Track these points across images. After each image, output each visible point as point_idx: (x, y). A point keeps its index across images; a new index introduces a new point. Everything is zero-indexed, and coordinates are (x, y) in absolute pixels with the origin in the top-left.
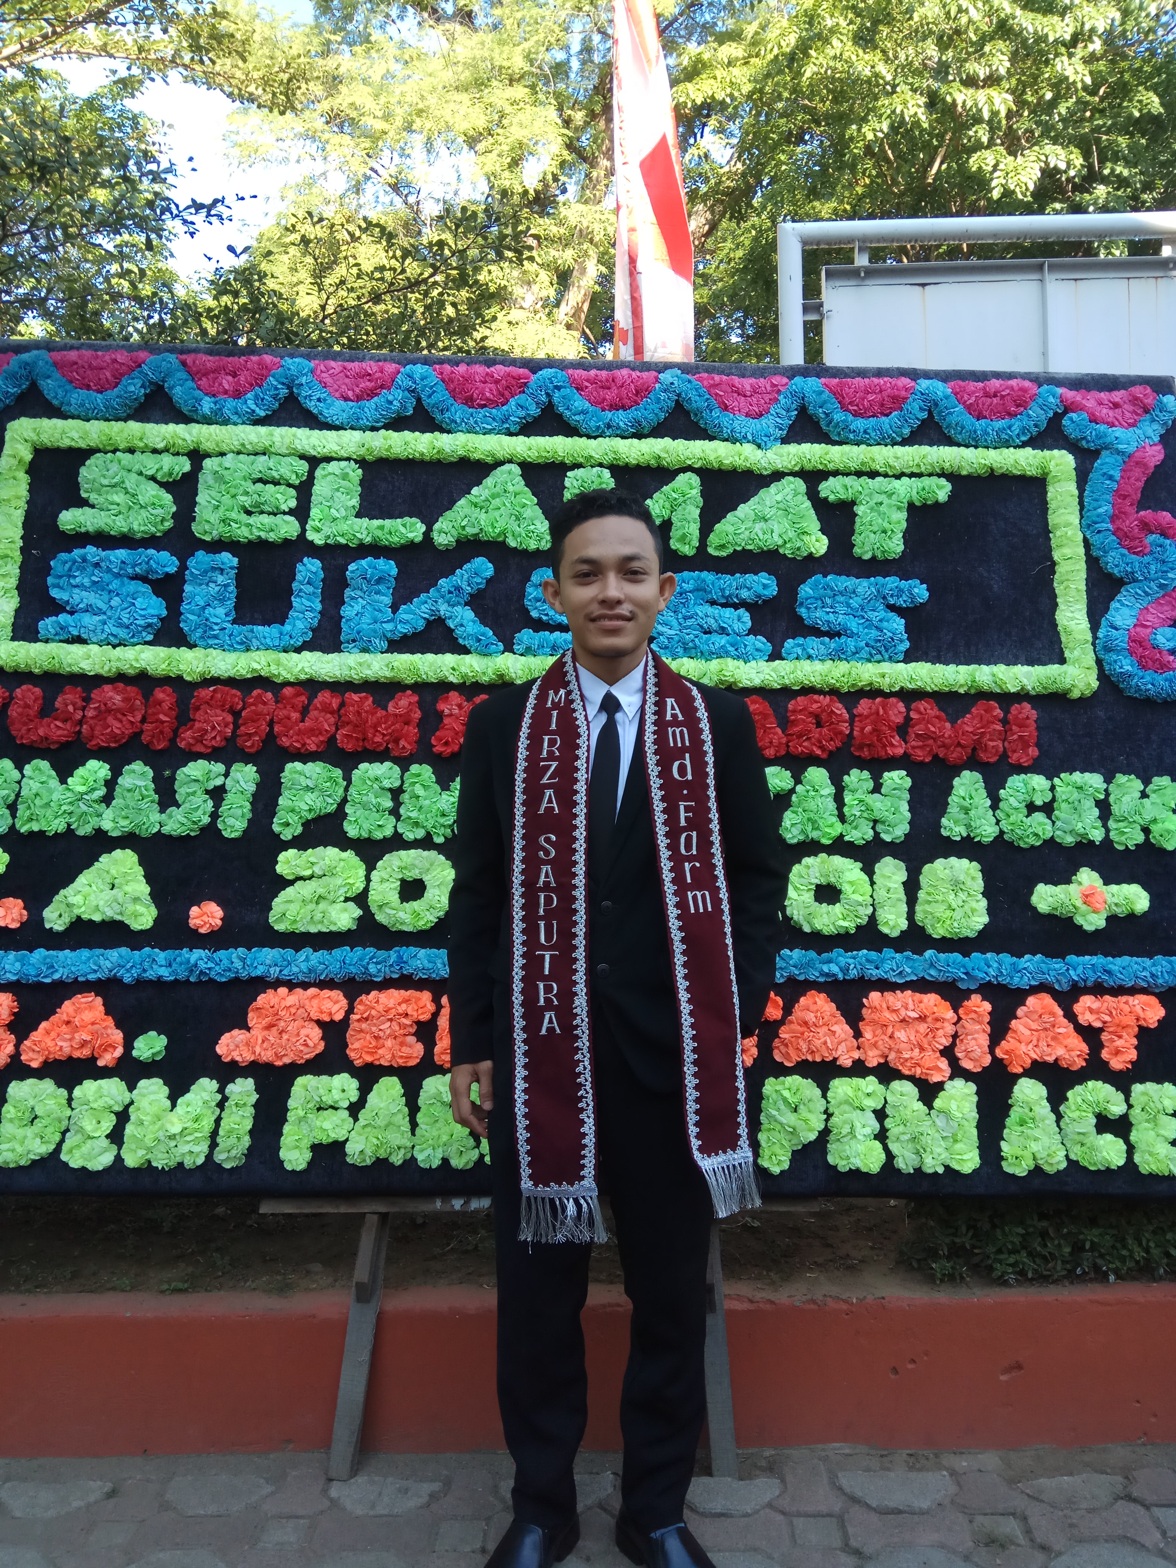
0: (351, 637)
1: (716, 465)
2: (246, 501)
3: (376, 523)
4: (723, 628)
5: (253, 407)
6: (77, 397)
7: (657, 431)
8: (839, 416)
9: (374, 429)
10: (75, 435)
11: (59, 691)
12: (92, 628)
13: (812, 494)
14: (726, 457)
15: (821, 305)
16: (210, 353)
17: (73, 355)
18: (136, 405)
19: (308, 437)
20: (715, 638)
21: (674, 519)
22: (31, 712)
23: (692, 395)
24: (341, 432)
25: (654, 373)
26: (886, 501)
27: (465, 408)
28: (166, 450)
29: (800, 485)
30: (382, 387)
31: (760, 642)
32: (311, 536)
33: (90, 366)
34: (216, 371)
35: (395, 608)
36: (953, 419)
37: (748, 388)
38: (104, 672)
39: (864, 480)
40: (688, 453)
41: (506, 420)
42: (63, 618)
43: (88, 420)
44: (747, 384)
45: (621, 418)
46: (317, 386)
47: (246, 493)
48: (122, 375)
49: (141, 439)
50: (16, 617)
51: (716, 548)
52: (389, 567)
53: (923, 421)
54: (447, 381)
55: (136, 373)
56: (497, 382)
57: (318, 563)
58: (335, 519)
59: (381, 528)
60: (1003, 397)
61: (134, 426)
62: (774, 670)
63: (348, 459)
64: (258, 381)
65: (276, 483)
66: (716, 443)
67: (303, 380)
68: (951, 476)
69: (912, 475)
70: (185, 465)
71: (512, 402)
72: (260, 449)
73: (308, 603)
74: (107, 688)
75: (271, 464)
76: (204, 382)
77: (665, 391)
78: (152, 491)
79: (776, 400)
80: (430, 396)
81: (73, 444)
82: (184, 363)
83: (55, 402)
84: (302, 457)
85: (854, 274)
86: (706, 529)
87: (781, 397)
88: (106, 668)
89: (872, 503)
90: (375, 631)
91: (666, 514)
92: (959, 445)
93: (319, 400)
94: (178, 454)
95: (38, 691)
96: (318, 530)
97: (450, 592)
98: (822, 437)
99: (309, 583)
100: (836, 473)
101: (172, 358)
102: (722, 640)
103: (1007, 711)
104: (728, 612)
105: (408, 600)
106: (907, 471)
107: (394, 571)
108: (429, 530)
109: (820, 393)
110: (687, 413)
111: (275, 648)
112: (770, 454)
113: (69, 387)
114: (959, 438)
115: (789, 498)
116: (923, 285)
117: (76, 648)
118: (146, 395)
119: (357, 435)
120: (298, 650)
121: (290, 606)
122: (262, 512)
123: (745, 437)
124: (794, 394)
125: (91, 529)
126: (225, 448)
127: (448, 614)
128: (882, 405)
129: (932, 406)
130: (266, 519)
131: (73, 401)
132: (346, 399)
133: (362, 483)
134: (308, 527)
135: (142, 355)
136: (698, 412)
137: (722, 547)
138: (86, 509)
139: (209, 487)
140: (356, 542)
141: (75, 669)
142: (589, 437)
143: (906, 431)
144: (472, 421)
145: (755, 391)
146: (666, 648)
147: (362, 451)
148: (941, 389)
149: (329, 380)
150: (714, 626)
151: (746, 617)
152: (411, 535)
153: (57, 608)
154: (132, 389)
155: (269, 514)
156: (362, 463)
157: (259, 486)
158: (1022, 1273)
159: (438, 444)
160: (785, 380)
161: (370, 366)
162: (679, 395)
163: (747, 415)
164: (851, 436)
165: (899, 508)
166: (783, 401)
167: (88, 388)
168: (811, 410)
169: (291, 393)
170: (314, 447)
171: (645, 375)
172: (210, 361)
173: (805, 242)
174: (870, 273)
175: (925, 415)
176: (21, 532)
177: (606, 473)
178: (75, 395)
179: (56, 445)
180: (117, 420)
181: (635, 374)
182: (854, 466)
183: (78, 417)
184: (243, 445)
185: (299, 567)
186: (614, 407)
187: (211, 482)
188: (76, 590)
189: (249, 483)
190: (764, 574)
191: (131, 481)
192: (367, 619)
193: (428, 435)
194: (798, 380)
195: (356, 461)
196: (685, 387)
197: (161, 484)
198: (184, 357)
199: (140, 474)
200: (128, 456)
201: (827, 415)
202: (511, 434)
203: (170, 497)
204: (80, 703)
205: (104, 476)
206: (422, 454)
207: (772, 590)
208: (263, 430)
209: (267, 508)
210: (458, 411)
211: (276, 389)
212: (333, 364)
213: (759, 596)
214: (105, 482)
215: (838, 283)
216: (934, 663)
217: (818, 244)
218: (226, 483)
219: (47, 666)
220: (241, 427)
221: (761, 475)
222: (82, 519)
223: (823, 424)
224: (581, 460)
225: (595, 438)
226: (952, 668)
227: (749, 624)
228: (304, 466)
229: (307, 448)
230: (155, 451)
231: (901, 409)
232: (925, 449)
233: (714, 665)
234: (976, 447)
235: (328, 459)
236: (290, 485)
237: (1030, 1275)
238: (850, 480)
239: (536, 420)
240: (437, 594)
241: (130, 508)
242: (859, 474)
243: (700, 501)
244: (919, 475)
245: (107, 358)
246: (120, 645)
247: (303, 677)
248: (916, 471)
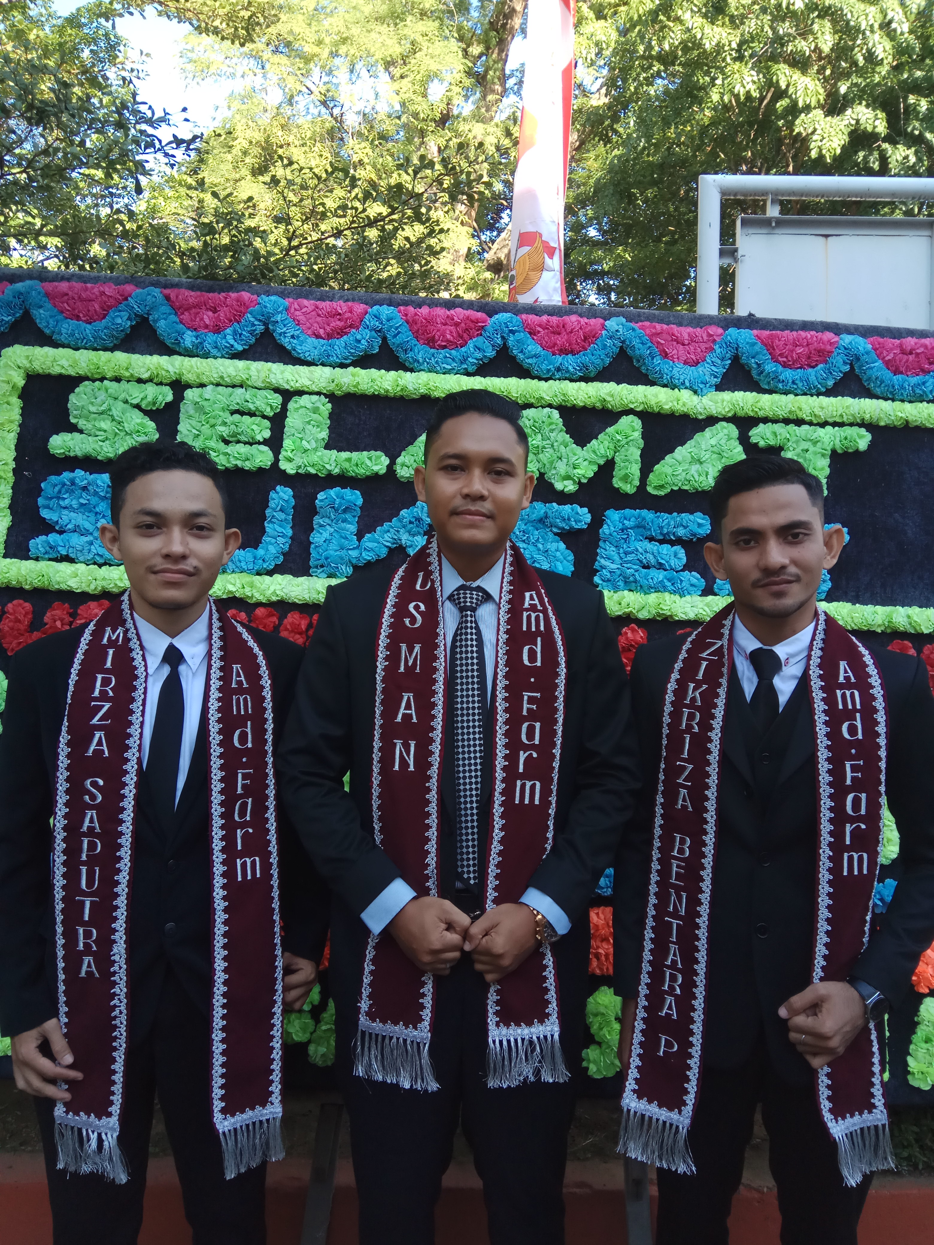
0: (320, 562)
1: (656, 410)
2: (224, 431)
3: (345, 455)
4: (661, 564)
5: (232, 342)
6: (67, 327)
7: (603, 376)
8: (770, 367)
9: (343, 366)
10: (65, 363)
11: (48, 606)
12: (79, 548)
13: (744, 440)
14: (666, 403)
15: (736, 250)
16: (192, 288)
17: (64, 286)
18: (122, 335)
19: (282, 372)
20: (653, 572)
21: (617, 459)
22: (22, 627)
23: (636, 342)
24: (313, 368)
25: (601, 321)
26: (812, 449)
27: (427, 348)
28: (150, 380)
29: (733, 430)
30: (351, 326)
31: (694, 577)
32: (284, 465)
33: (80, 299)
34: (198, 306)
35: (360, 535)
36: (874, 374)
37: (686, 336)
38: (90, 589)
39: (792, 427)
40: (630, 397)
41: (464, 360)
42: (53, 538)
43: (77, 349)
44: (685, 332)
45: (570, 362)
46: (292, 324)
47: (224, 424)
48: (110, 307)
49: (127, 369)
50: (8, 535)
51: (655, 488)
52: (355, 497)
53: (845, 374)
54: (411, 322)
55: (122, 306)
56: (457, 325)
57: (290, 491)
58: (306, 451)
59: (349, 460)
60: (917, 354)
61: (121, 357)
62: (708, 605)
63: (319, 393)
64: (237, 317)
65: (252, 414)
66: (656, 389)
67: (279, 318)
68: (870, 426)
69: (835, 424)
70: (168, 395)
71: (471, 344)
72: (237, 382)
73: (280, 529)
74: (93, 604)
75: (248, 397)
76: (186, 316)
77: (611, 338)
78: (137, 419)
79: (712, 349)
80: (395, 336)
81: (63, 371)
82: (167, 298)
83: (47, 331)
84: (277, 390)
85: (767, 223)
86: (646, 469)
87: (716, 347)
88: (92, 587)
89: (798, 450)
90: (342, 558)
91: (610, 455)
92: (878, 398)
93: (293, 337)
94: (161, 384)
95: (28, 605)
96: (290, 460)
97: (411, 522)
98: (753, 386)
99: (281, 510)
100: (765, 420)
101: (157, 292)
102: (659, 576)
103: (919, 651)
104: (666, 548)
105: (371, 529)
106: (831, 420)
107: (360, 501)
108: (393, 463)
109: (753, 344)
110: (630, 359)
111: (249, 571)
112: (706, 400)
113: (60, 317)
114: (878, 391)
115: (723, 442)
116: (826, 236)
117: (65, 567)
118: (132, 327)
119: (327, 369)
120: (270, 573)
121: (263, 531)
122: (238, 442)
123: (683, 384)
124: (728, 345)
125: (79, 454)
126: (205, 380)
127: (409, 543)
128: (809, 358)
129: (854, 360)
130: (242, 449)
131: (64, 331)
132: (318, 336)
133: (331, 416)
134: (281, 457)
135: (129, 288)
136: (640, 358)
137: (662, 487)
138: (76, 435)
139: (190, 417)
140: (325, 472)
141: (64, 587)
142: (540, 379)
143: (830, 383)
144: (433, 361)
145: (693, 340)
146: (609, 580)
147: (332, 387)
148: (862, 344)
149: (302, 318)
150: (653, 561)
151: (682, 553)
152: (376, 468)
153: (48, 528)
154: (119, 321)
155: (245, 443)
156: (331, 397)
157: (237, 417)
159: (401, 382)
160: (720, 331)
161: (341, 306)
162: (623, 342)
163: (685, 363)
164: (780, 386)
165: (823, 455)
166: (718, 351)
167: (78, 318)
168: (744, 360)
169: (267, 329)
170: (287, 382)
171: (593, 321)
172: (192, 296)
173: (724, 193)
174: (780, 223)
175: (847, 368)
176: (13, 454)
177: (556, 414)
178: (65, 325)
179: (47, 371)
180: (105, 349)
181: (584, 321)
182: (782, 413)
183: (68, 346)
184: (222, 377)
185: (272, 494)
186: (564, 351)
187: (192, 412)
188: (65, 512)
189: (227, 414)
190: (699, 514)
191: (118, 409)
192: (334, 546)
193: (393, 373)
194: (732, 331)
195: (326, 396)
196: (629, 334)
197: (146, 413)
198: (167, 291)
199: (126, 402)
200: (114, 384)
201: (759, 365)
202: (468, 374)
203: (152, 424)
204: (67, 619)
205: (92, 403)
206: (387, 391)
207: (706, 529)
208: (241, 364)
209: (243, 438)
210: (421, 352)
211: (253, 325)
212: (305, 302)
213: (694, 535)
214: (93, 409)
215: (751, 231)
216: (854, 604)
218: (206, 413)
219: (37, 583)
220: (220, 361)
221: (696, 419)
222: (71, 444)
223: (754, 373)
224: (533, 401)
225: (546, 380)
226: (870, 608)
227: (684, 560)
228: (277, 399)
229: (281, 382)
230: (140, 381)
231: (826, 362)
232: (848, 400)
233: (653, 598)
234: (893, 400)
235: (300, 393)
236: (264, 417)
238: (779, 428)
239: (491, 360)
240: (399, 524)
241: (116, 434)
242: (787, 421)
243: (641, 443)
244: (841, 425)
245: (96, 290)
246: (105, 564)
247: (274, 599)
248: (838, 420)
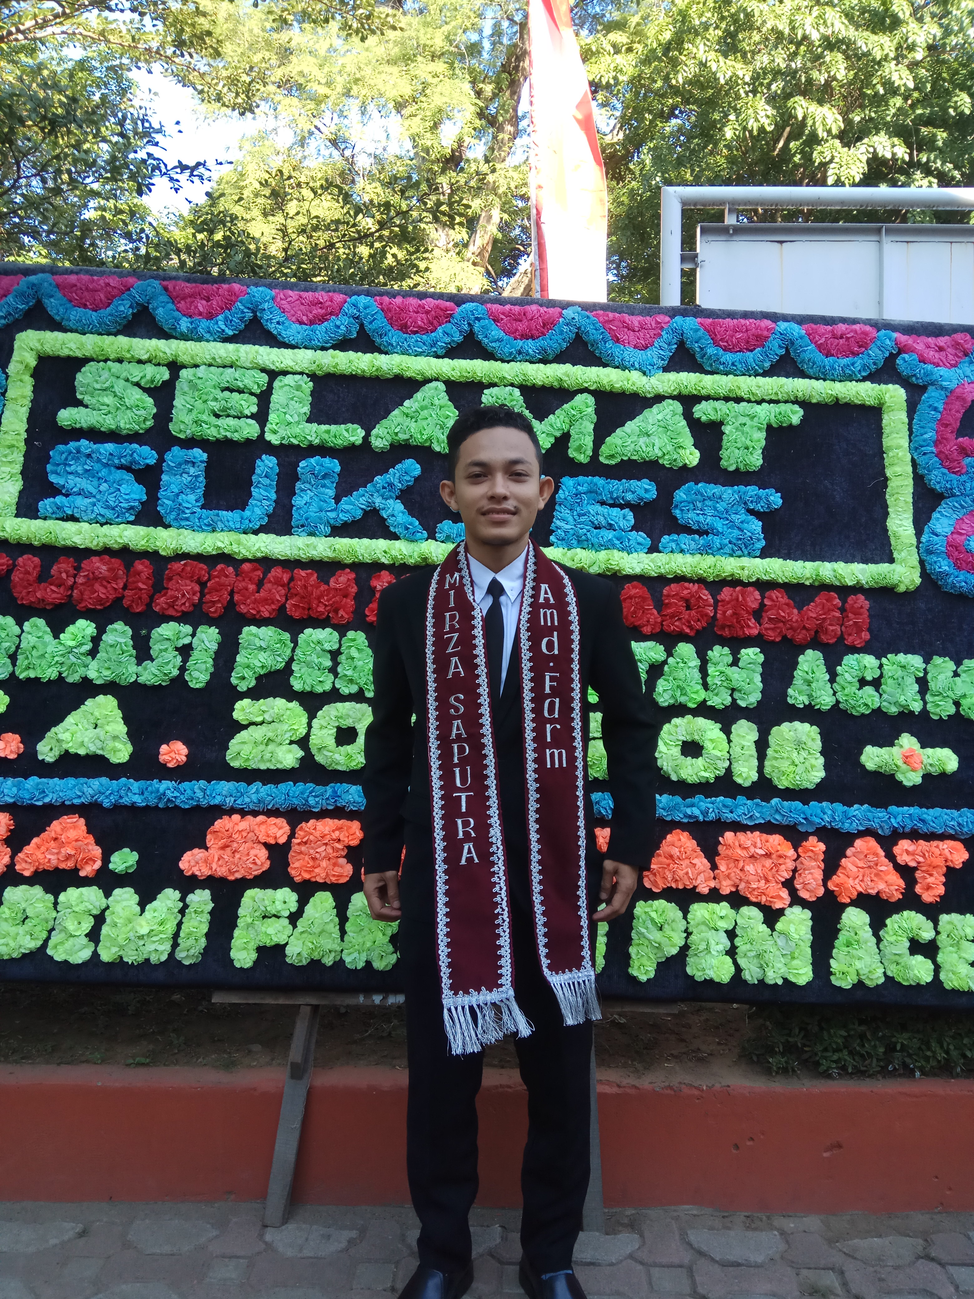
0: (301, 523)
1: (608, 388)
2: (216, 406)
3: (324, 427)
4: (611, 525)
5: (223, 327)
6: (76, 314)
7: (560, 358)
8: (711, 350)
9: (323, 349)
10: (73, 346)
11: (55, 561)
12: (83, 508)
13: (688, 415)
14: (617, 382)
15: (696, 256)
16: (188, 280)
17: (73, 278)
18: (125, 322)
19: (269, 354)
20: (604, 532)
21: (572, 432)
22: (31, 578)
23: (590, 328)
24: (296, 351)
25: (559, 310)
26: (749, 422)
27: (400, 333)
28: (149, 361)
29: (678, 407)
30: (331, 314)
31: (641, 537)
32: (268, 437)
33: (87, 289)
34: (192, 296)
35: (337, 499)
36: (806, 356)
37: (637, 324)
38: (93, 545)
39: (731, 404)
40: (585, 377)
41: (434, 344)
42: (59, 499)
43: (84, 334)
44: (636, 321)
45: (530, 346)
46: (277, 311)
47: (216, 399)
48: (114, 297)
49: (129, 351)
50: (20, 497)
51: (607, 457)
52: (334, 465)
53: (781, 357)
54: (386, 310)
55: (125, 296)
56: (427, 312)
57: (274, 460)
58: (289, 424)
59: (328, 432)
60: (848, 339)
61: (122, 340)
62: (652, 561)
63: (301, 373)
64: (228, 305)
65: (240, 391)
66: (609, 370)
67: (266, 306)
68: (803, 404)
69: (771, 402)
70: (165, 375)
71: (440, 330)
72: (228, 363)
73: (265, 494)
74: (95, 559)
75: (237, 376)
76: (182, 305)
77: (567, 325)
78: (136, 395)
79: (660, 335)
80: (371, 323)
81: (71, 353)
82: (166, 289)
83: (57, 318)
84: (263, 370)
85: (725, 231)
86: (598, 442)
87: (664, 333)
88: (95, 543)
89: (737, 424)
90: (321, 519)
91: (566, 427)
92: (810, 378)
93: (278, 323)
94: (159, 364)
95: (36, 560)
96: (275, 432)
97: (384, 488)
98: (696, 367)
99: (266, 476)
100: (707, 398)
101: (156, 283)
102: (609, 535)
103: (844, 601)
104: (615, 511)
105: (349, 493)
106: (767, 398)
107: (338, 469)
108: (368, 435)
109: (696, 331)
110: (585, 344)
111: (236, 530)
112: (653, 380)
113: (69, 305)
114: (811, 372)
115: (668, 417)
116: (781, 242)
117: (70, 526)
118: (133, 314)
119: (310, 353)
120: (256, 532)
121: (250, 495)
122: (228, 416)
123: (633, 366)
124: (674, 331)
125: (85, 425)
126: (198, 361)
127: (382, 506)
128: (748, 342)
129: (789, 344)
130: (231, 422)
131: (72, 317)
132: (301, 323)
133: (313, 394)
134: (266, 429)
135: (131, 280)
136: (595, 343)
137: (612, 456)
138: (81, 409)
139: (184, 393)
140: (306, 443)
141: (69, 543)
142: (503, 361)
143: (767, 365)
144: (406, 345)
145: (642, 327)
146: (563, 539)
147: (313, 367)
148: (797, 330)
149: (287, 306)
150: (604, 523)
151: (630, 516)
152: (352, 439)
153: (54, 491)
154: (122, 308)
155: (234, 417)
156: (313, 377)
157: (227, 393)
158: (844, 1068)
159: (377, 363)
160: (667, 319)
161: (322, 296)
162: (579, 328)
163: (635, 347)
164: (721, 367)
165: (759, 429)
166: (665, 336)
167: (85, 306)
168: (688, 344)
169: (255, 316)
170: (273, 363)
171: (551, 310)
172: (188, 288)
173: (684, 203)
174: (738, 231)
175: (783, 352)
176: (25, 426)
177: (517, 392)
178: (74, 313)
179: (57, 353)
180: (109, 334)
181: (543, 310)
182: (722, 392)
183: (76, 331)
184: (214, 359)
185: (258, 462)
186: (525, 336)
187: (186, 389)
188: (71, 477)
189: (218, 391)
190: (646, 480)
191: (120, 385)
192: (314, 508)
193: (369, 356)
194: (678, 319)
195: (308, 375)
196: (584, 322)
197: (145, 390)
198: (165, 283)
199: (127, 380)
200: (117, 365)
201: (702, 349)
202: (438, 357)
203: (151, 400)
204: (72, 572)
205: (97, 382)
206: (364, 371)
207: (652, 494)
208: (231, 347)
209: (232, 412)
210: (394, 336)
211: (243, 312)
212: (290, 293)
213: (641, 499)
214: (98, 386)
215: (710, 238)
216: (785, 559)
217: (695, 205)
218: (198, 390)
219: (45, 539)
220: (212, 344)
221: (646, 398)
222: (77, 417)
223: (698, 356)
224: (496, 380)
225: (508, 362)
226: (800, 563)
227: (633, 522)
228: (264, 378)
229: (267, 363)
230: (140, 362)
231: (763, 346)
232: (783, 380)
233: (603, 555)
234: (825, 380)
235: (285, 373)
236: (252, 394)
237: (850, 1070)
238: (719, 404)
239: (459, 345)
240: (373, 489)
241: (118, 409)
242: (727, 399)
243: (594, 418)
244: (777, 402)
245: (102, 282)
246: (106, 523)
247: (259, 555)
248: (774, 398)
